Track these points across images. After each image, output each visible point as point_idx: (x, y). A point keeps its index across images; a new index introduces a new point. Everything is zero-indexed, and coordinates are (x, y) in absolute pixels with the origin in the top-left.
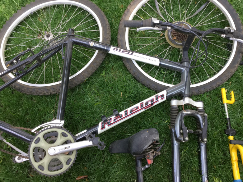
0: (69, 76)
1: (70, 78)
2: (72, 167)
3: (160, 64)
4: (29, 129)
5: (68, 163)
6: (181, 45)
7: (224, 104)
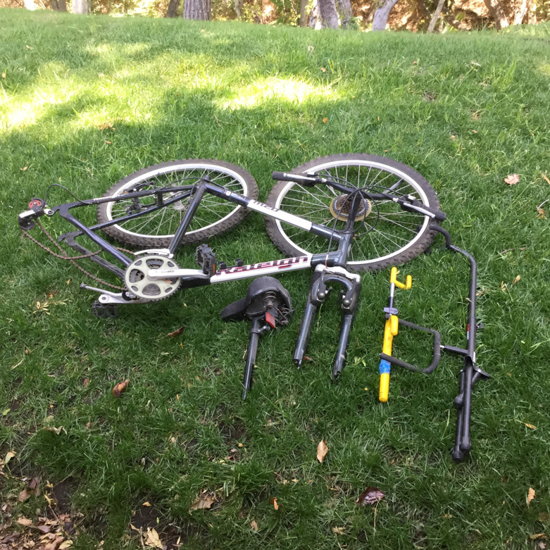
0: (185, 231)
1: (187, 233)
2: (170, 296)
3: (312, 228)
4: (131, 252)
5: (167, 291)
6: (346, 217)
7: (390, 284)
